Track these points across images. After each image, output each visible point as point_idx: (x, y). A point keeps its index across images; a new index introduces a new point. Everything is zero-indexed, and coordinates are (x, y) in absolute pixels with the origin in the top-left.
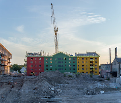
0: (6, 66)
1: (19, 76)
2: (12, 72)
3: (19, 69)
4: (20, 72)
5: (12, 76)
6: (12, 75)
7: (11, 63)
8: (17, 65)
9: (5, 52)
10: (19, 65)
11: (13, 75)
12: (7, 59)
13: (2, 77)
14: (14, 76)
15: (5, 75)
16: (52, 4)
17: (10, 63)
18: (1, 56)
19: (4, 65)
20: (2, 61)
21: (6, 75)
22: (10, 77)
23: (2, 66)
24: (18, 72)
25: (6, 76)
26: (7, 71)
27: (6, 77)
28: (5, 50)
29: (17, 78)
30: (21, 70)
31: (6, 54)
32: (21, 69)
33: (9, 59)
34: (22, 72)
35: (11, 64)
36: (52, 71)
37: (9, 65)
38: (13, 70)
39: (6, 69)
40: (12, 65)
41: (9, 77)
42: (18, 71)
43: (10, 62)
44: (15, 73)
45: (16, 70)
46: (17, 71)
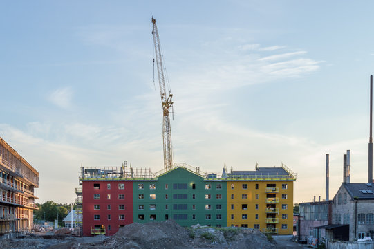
0: (23, 207)
1: (60, 237)
2: (40, 224)
3: (60, 215)
4: (62, 224)
5: (40, 237)
6: (39, 234)
7: (37, 198)
8: (55, 206)
9: (18, 168)
10: (61, 205)
11: (44, 234)
12: (25, 186)
13: (11, 241)
14: (45, 237)
15: (19, 235)
16: (154, 21)
17: (32, 198)
18: (8, 178)
19: (15, 206)
20: (11, 192)
21: (22, 235)
22: (33, 240)
23: (11, 208)
24: (57, 226)
25: (23, 237)
26: (27, 222)
27: (22, 239)
28: (19, 161)
29: (55, 242)
30: (65, 219)
31: (22, 173)
32: (65, 216)
33: (31, 187)
34: (69, 226)
35: (36, 201)
36: (155, 221)
37: (30, 204)
38: (43, 218)
39: (22, 216)
40: (38, 205)
41: (30, 240)
42: (56, 221)
43: (35, 196)
44: (48, 227)
45: (51, 219)
46: (54, 221)
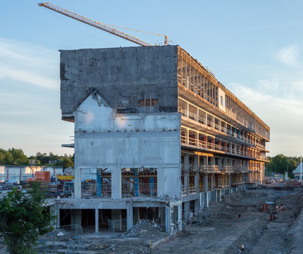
0: (255, 160)
1: (289, 188)
2: (271, 176)
3: (290, 167)
4: (291, 176)
5: (271, 188)
6: (270, 185)
7: (268, 152)
8: (285, 159)
9: (250, 124)
10: (290, 158)
11: (274, 186)
12: (257, 141)
13: (243, 192)
14: (276, 188)
15: (250, 186)
17: (264, 152)
18: (242, 134)
19: (248, 160)
20: (244, 146)
21: (254, 186)
22: (265, 191)
23: (244, 161)
24: (287, 178)
25: (255, 188)
26: (259, 174)
27: (254, 191)
28: (251, 117)
29: (285, 193)
30: (294, 172)
31: (255, 128)
32: (295, 168)
33: (263, 142)
34: (298, 178)
35: (267, 155)
37: (262, 157)
38: (273, 170)
39: (254, 169)
40: (269, 158)
41: (261, 191)
42: (286, 174)
43: (266, 149)
44: (278, 179)
45: (281, 171)
46: (284, 173)
